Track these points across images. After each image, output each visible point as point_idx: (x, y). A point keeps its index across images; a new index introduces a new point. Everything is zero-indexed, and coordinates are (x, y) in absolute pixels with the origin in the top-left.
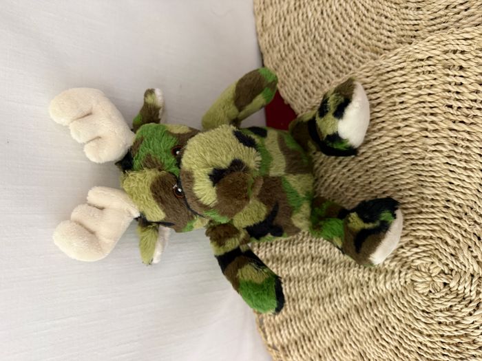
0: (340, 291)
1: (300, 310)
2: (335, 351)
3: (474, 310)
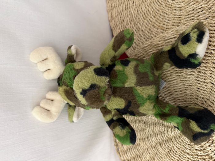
0: (152, 135)
3: (211, 144)
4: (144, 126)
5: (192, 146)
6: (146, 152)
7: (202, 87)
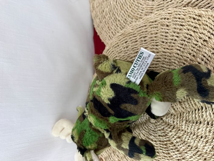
3: (172, 129)
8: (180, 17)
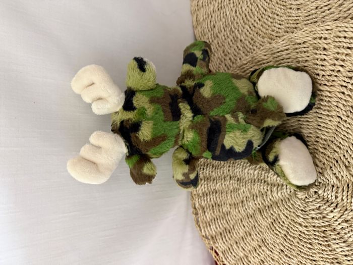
0: (249, 198)
1: (223, 212)
2: (246, 239)
3: (334, 209)
4: (238, 184)
5: (307, 213)
6: (238, 224)
7: (325, 123)
8: (347, 35)
